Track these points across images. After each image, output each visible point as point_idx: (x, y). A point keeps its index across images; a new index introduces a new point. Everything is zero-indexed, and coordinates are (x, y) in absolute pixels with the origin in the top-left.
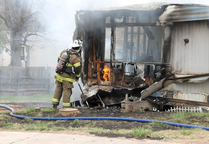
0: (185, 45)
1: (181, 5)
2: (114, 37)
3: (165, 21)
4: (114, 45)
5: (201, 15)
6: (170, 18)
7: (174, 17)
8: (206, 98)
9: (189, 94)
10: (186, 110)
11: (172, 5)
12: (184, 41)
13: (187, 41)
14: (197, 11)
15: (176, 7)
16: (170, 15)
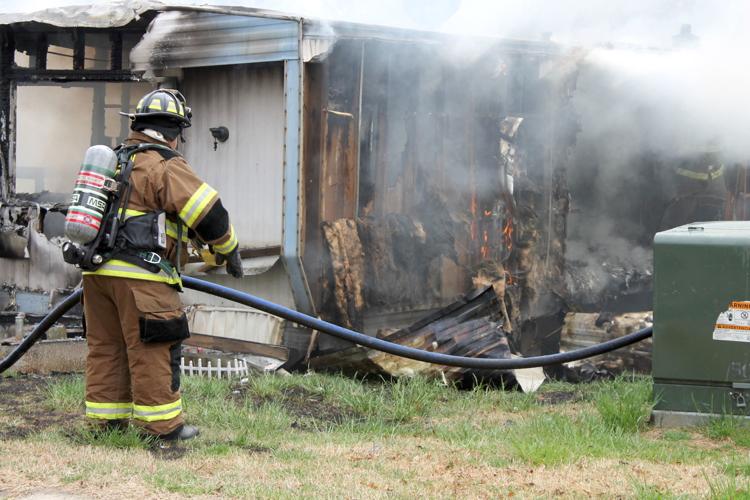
0: (216, 147)
1: (199, 11)
2: (11, 119)
3: (148, 65)
4: (11, 146)
5: (253, 48)
6: (163, 54)
7: (175, 53)
8: (278, 329)
9: (228, 314)
10: (219, 369)
11: (169, 9)
12: (210, 133)
13: (221, 135)
14: (243, 34)
15: (183, 17)
16: (164, 46)
